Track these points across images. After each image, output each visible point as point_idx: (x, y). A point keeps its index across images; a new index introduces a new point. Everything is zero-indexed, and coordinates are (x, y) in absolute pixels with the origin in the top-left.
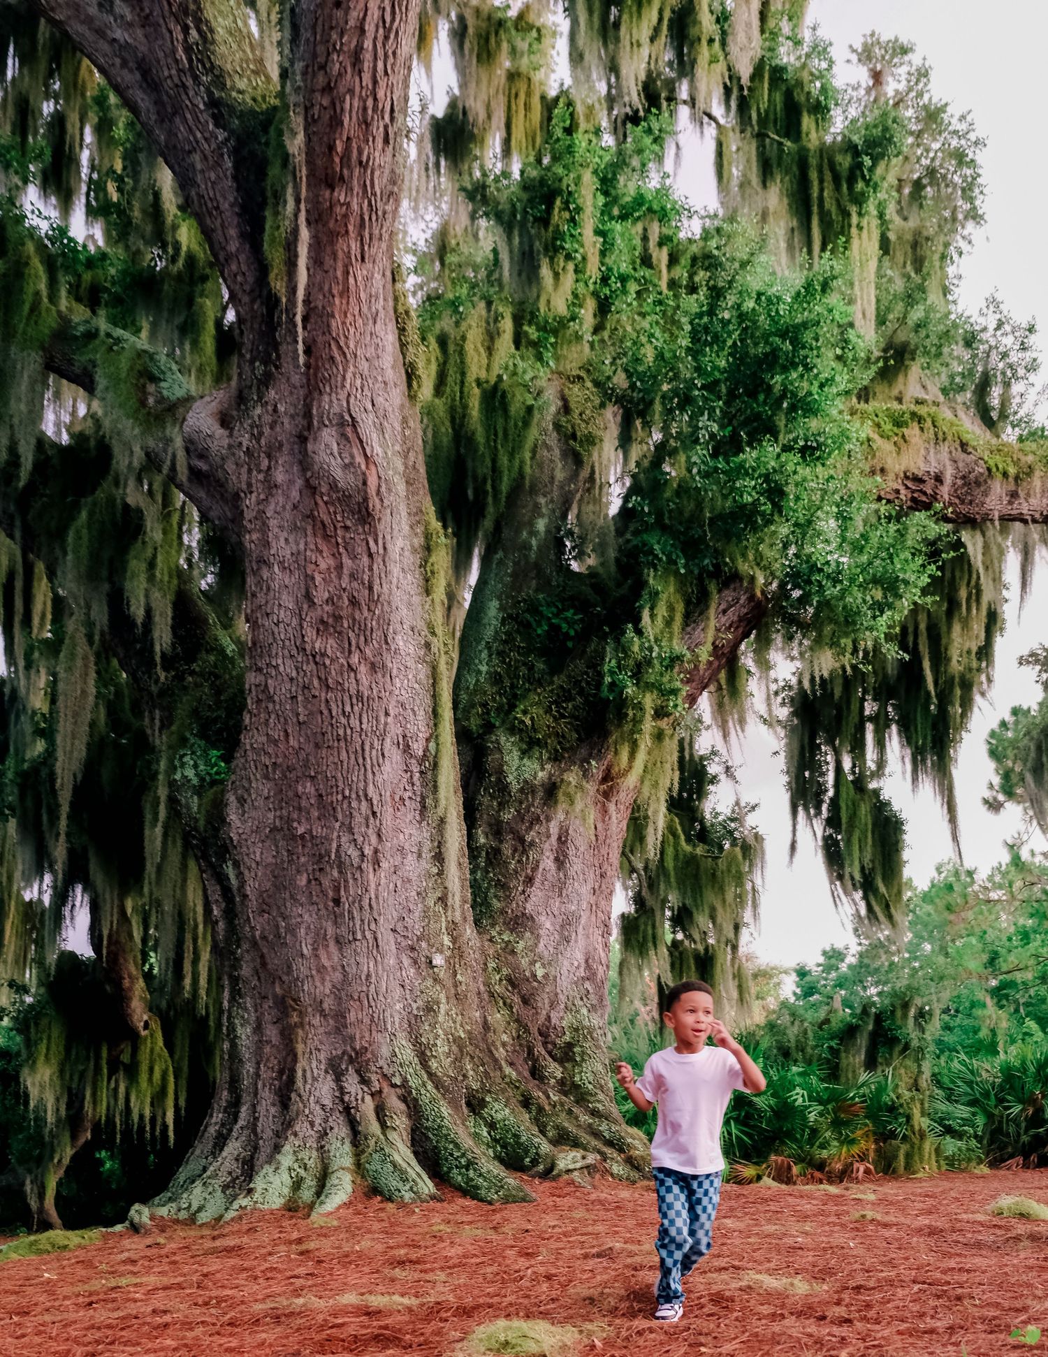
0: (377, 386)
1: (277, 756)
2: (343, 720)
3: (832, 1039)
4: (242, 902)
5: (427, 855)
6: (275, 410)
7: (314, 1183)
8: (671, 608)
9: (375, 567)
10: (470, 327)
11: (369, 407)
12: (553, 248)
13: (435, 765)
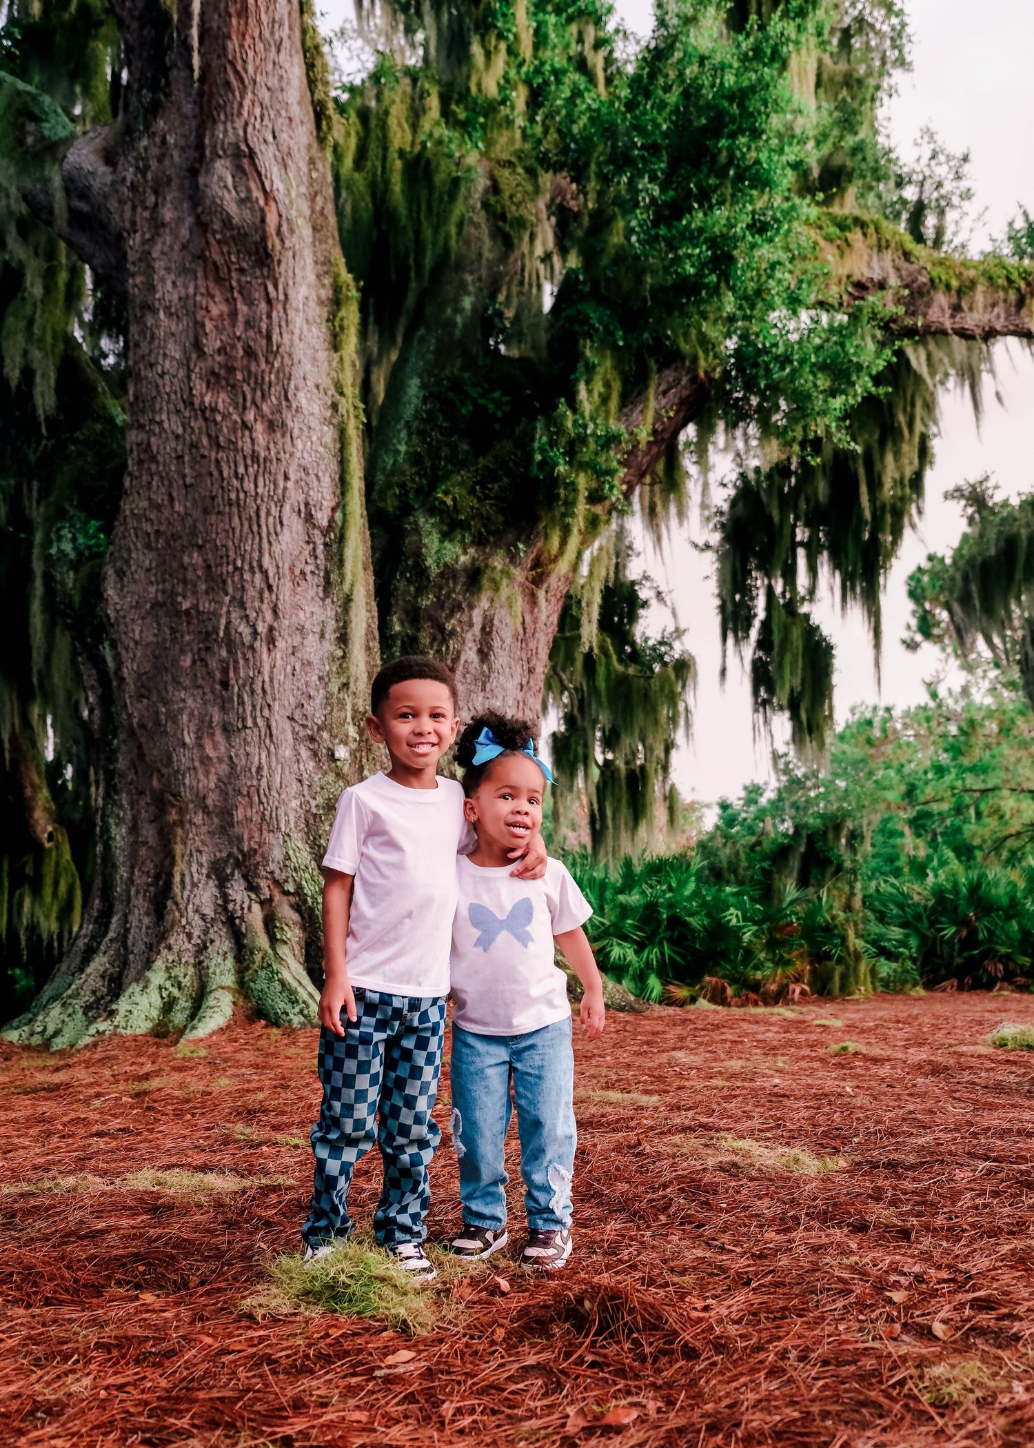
0: (280, 121)
1: (160, 523)
2: (236, 483)
3: (764, 860)
4: (119, 686)
5: (331, 636)
6: (164, 141)
7: (189, 1004)
8: (607, 385)
9: (274, 314)
10: (393, 102)
11: (270, 139)
12: (485, 26)
13: (342, 538)
